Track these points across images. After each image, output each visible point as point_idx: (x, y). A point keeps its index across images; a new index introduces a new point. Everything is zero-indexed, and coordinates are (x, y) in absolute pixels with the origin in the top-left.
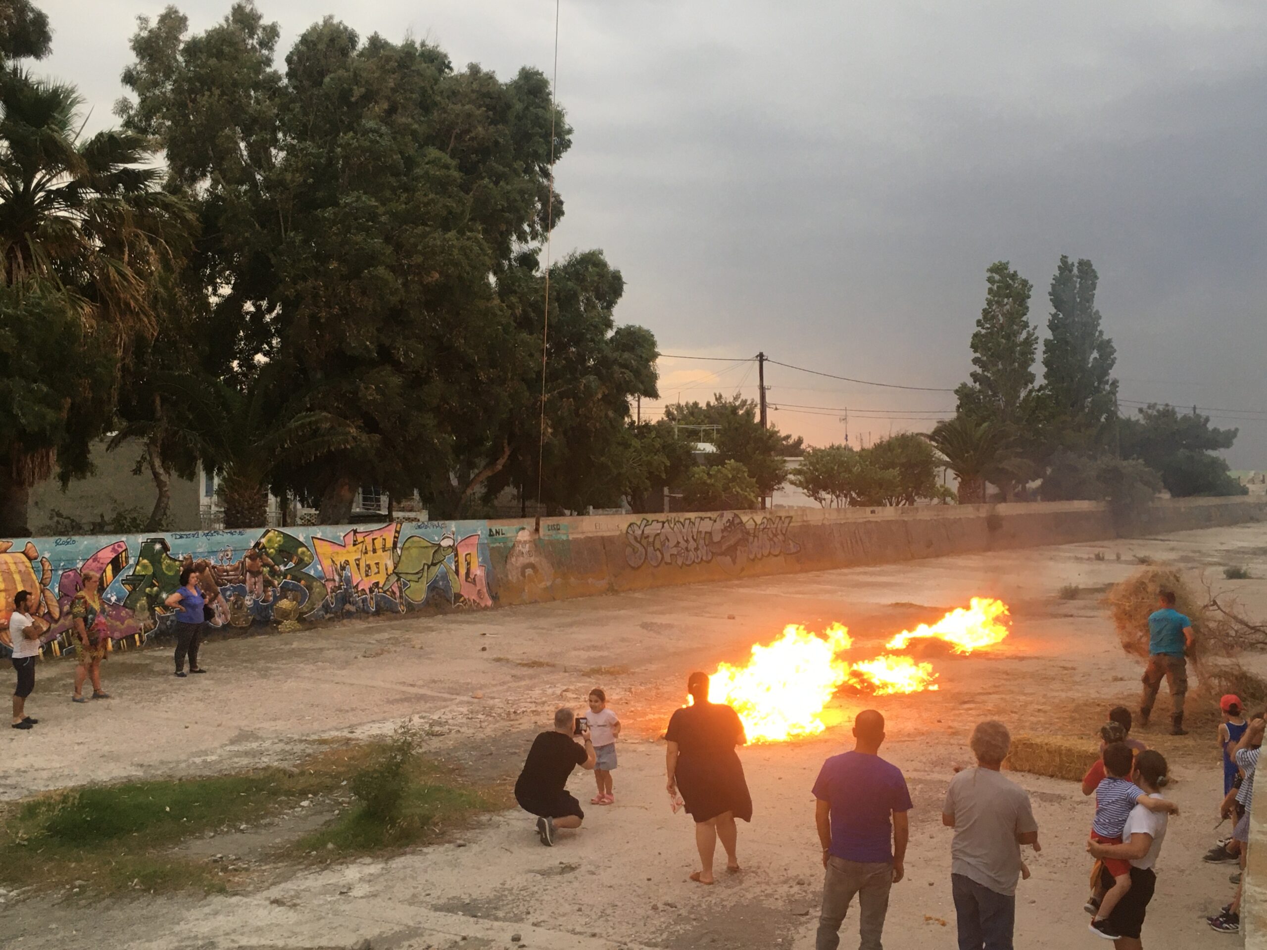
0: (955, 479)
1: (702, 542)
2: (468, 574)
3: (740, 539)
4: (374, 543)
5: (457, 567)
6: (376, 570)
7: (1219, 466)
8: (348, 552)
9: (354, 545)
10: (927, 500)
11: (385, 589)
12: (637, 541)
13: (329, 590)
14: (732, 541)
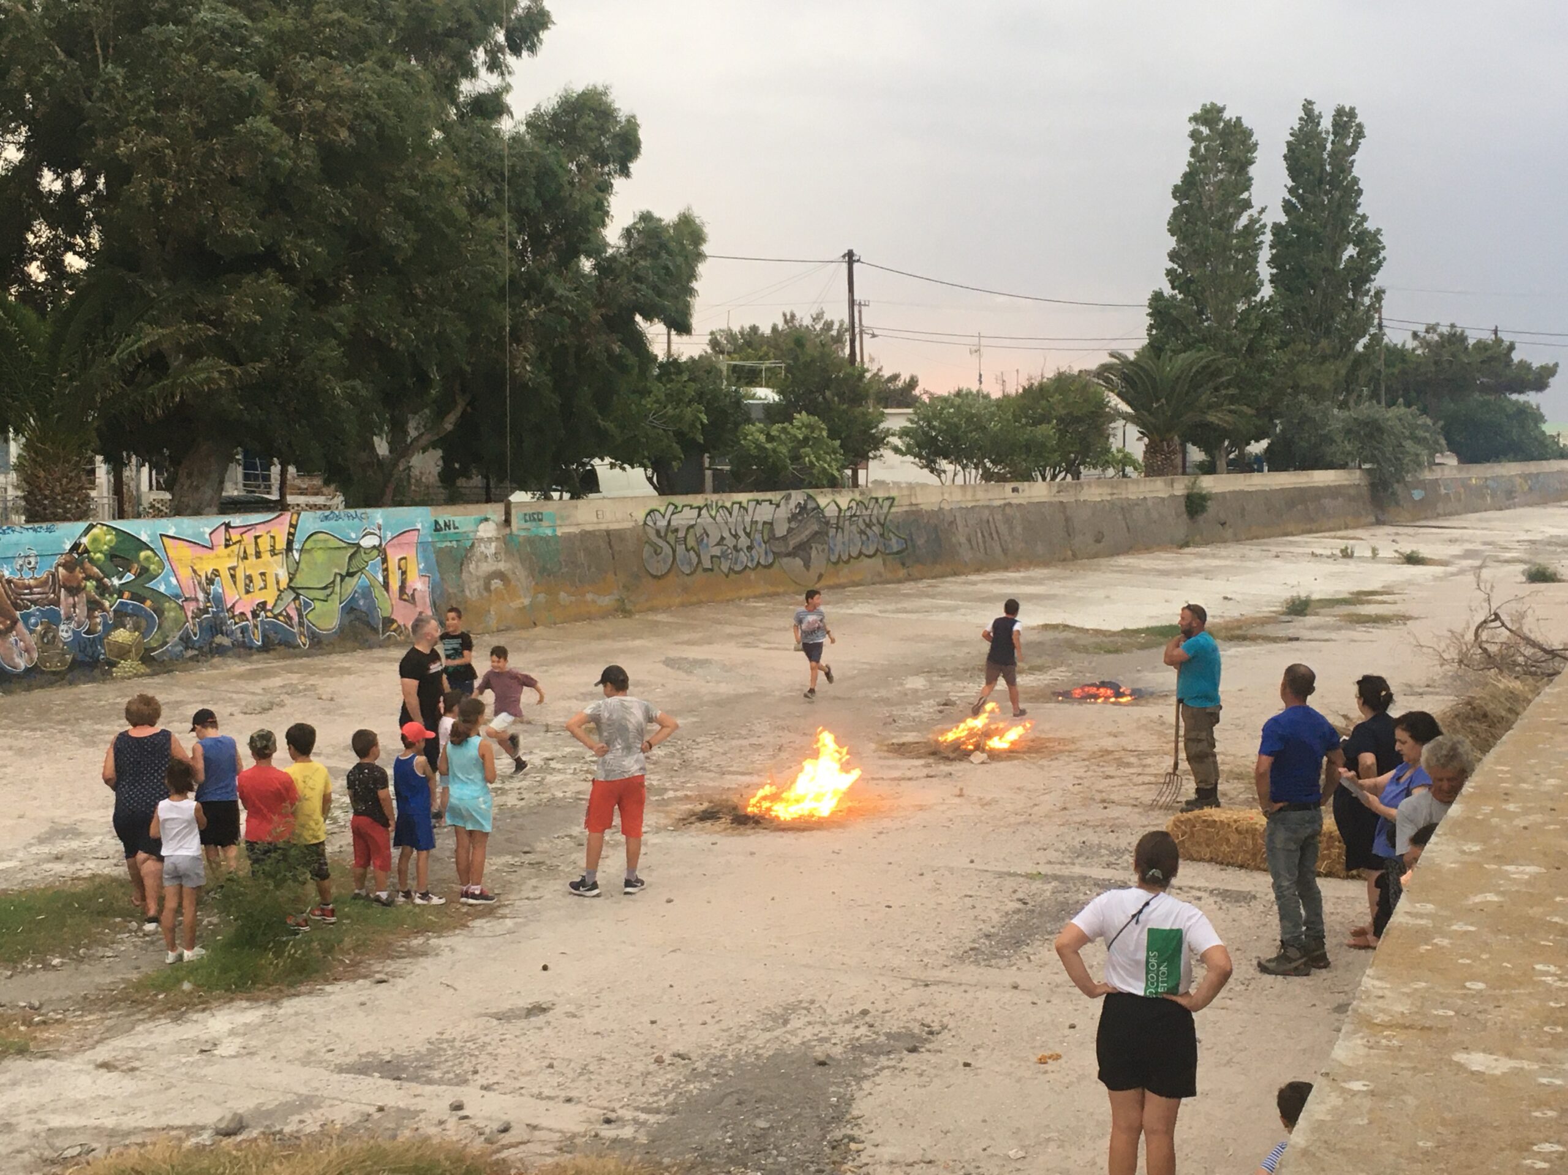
0: (1139, 439)
1: (758, 536)
2: (402, 588)
3: (816, 533)
4: (256, 544)
5: (386, 578)
6: (262, 585)
7: (1530, 417)
8: (218, 557)
9: (227, 546)
10: (1099, 471)
11: (276, 612)
12: (660, 537)
13: (190, 614)
14: (804, 536)
